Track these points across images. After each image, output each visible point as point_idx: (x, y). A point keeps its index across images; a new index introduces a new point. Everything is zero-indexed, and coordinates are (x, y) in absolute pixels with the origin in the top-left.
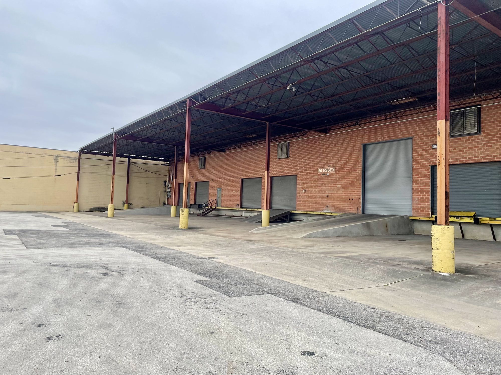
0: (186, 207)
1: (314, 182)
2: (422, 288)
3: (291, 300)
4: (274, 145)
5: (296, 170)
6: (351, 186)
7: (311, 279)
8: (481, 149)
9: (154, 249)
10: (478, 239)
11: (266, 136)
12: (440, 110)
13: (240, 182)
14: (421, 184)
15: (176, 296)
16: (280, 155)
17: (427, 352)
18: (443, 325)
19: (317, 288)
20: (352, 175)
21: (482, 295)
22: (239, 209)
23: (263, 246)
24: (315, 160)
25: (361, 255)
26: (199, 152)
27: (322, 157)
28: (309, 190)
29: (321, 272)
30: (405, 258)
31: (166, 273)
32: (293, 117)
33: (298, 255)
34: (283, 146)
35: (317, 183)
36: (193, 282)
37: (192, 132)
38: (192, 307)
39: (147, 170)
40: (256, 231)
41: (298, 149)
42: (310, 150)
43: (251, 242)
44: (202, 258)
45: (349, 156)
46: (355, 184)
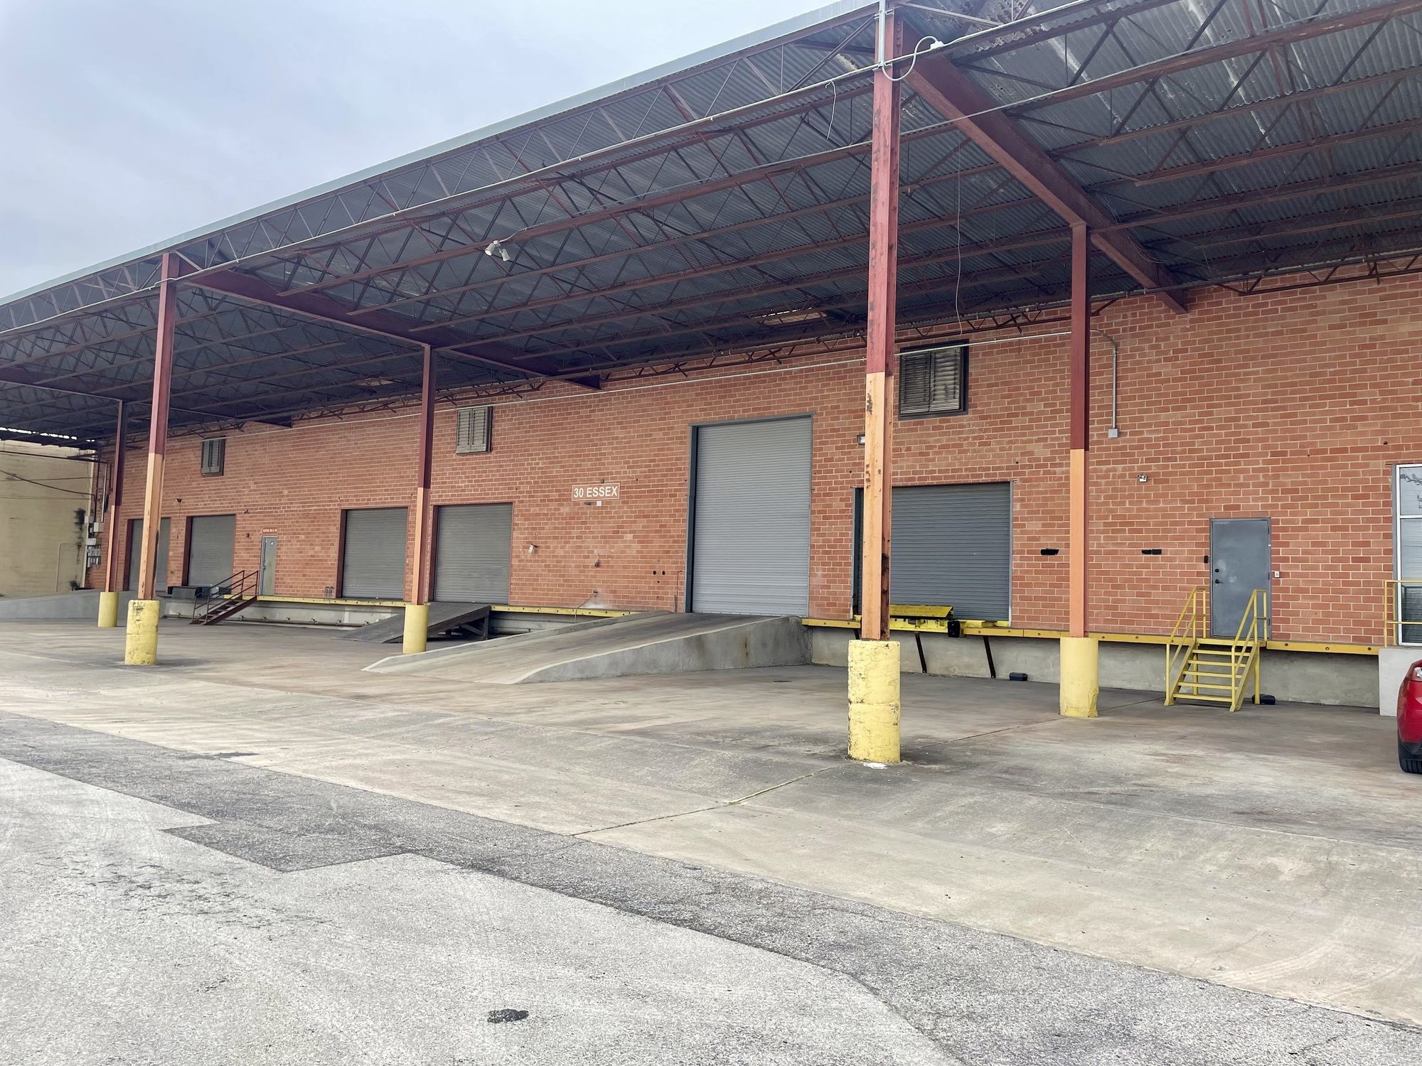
0: (149, 596)
1: (562, 523)
2: (820, 806)
3: (472, 866)
4: (447, 413)
5: (511, 488)
6: (661, 537)
7: (537, 799)
8: (966, 451)
9: (26, 732)
10: (956, 673)
11: (421, 386)
12: (873, 348)
13: (338, 518)
14: (830, 535)
15: (96, 881)
16: (464, 442)
17: (822, 973)
18: (866, 898)
19: (553, 824)
20: (663, 506)
21: (957, 813)
22: (333, 602)
23: (402, 711)
24: (565, 462)
25: (676, 726)
26: (202, 422)
27: (584, 455)
28: (548, 547)
29: (568, 779)
30: (787, 727)
31: (63, 810)
32: (504, 335)
33: (504, 733)
34: (472, 416)
35: (570, 528)
36: (158, 836)
37: (177, 360)
38: (149, 913)
39: (14, 475)
40: (383, 667)
41: (519, 428)
42: (552, 434)
43: (365, 702)
44: (195, 757)
45: (655, 455)
46: (669, 531)
